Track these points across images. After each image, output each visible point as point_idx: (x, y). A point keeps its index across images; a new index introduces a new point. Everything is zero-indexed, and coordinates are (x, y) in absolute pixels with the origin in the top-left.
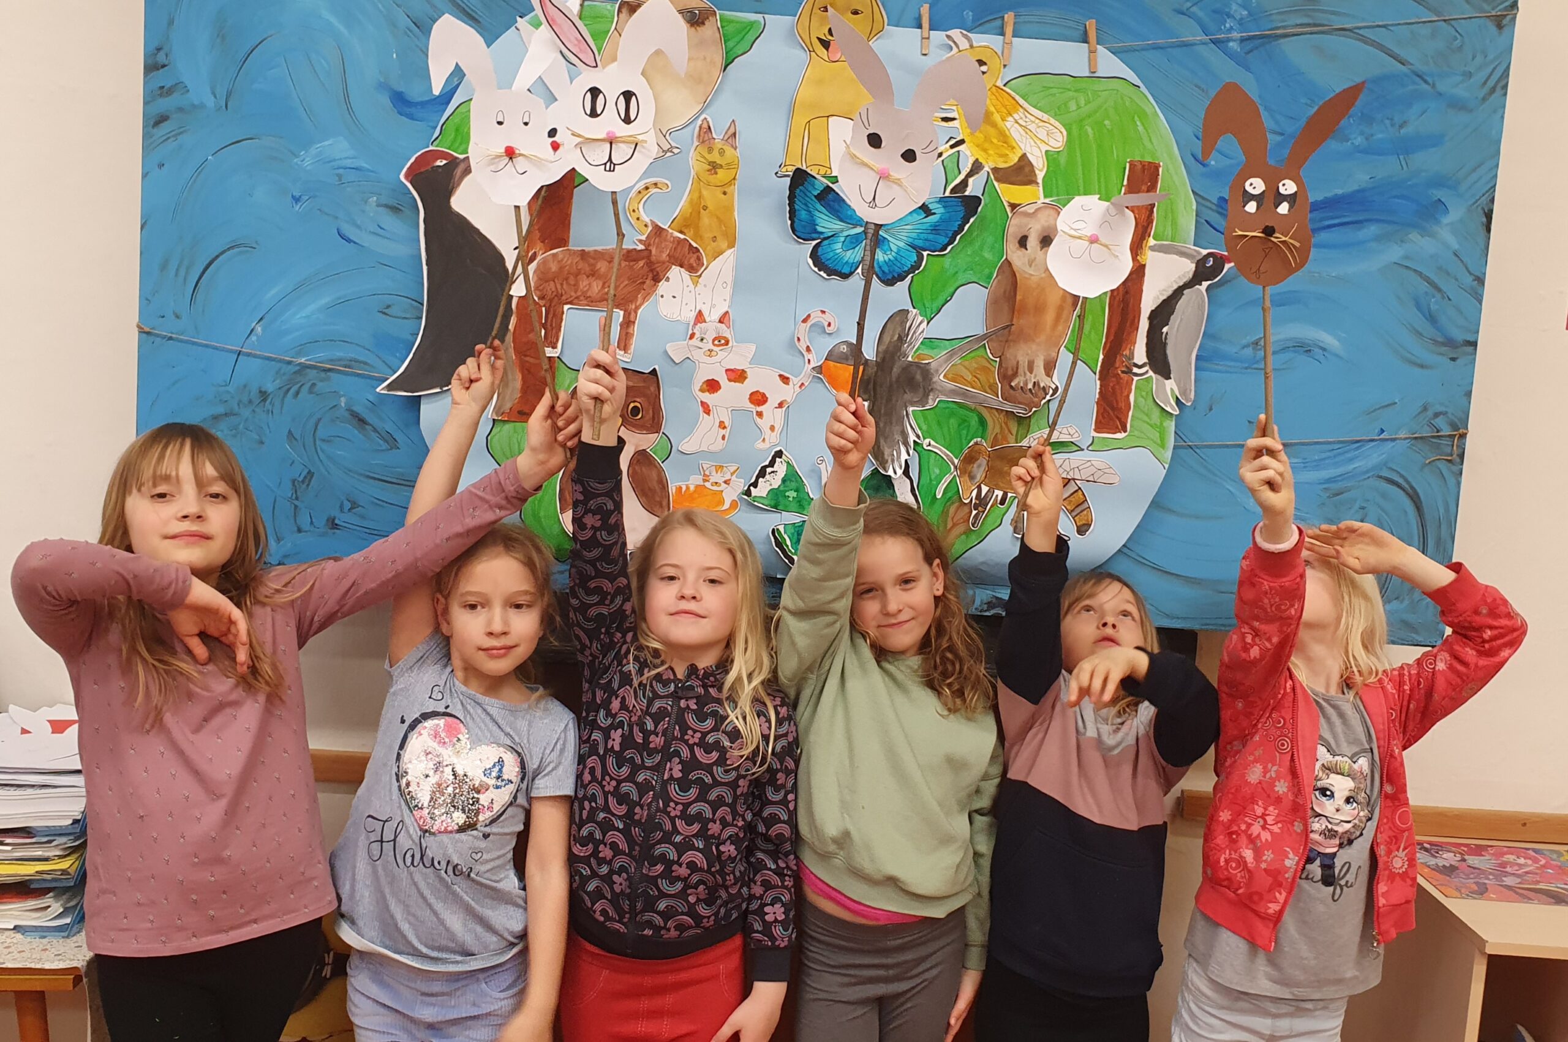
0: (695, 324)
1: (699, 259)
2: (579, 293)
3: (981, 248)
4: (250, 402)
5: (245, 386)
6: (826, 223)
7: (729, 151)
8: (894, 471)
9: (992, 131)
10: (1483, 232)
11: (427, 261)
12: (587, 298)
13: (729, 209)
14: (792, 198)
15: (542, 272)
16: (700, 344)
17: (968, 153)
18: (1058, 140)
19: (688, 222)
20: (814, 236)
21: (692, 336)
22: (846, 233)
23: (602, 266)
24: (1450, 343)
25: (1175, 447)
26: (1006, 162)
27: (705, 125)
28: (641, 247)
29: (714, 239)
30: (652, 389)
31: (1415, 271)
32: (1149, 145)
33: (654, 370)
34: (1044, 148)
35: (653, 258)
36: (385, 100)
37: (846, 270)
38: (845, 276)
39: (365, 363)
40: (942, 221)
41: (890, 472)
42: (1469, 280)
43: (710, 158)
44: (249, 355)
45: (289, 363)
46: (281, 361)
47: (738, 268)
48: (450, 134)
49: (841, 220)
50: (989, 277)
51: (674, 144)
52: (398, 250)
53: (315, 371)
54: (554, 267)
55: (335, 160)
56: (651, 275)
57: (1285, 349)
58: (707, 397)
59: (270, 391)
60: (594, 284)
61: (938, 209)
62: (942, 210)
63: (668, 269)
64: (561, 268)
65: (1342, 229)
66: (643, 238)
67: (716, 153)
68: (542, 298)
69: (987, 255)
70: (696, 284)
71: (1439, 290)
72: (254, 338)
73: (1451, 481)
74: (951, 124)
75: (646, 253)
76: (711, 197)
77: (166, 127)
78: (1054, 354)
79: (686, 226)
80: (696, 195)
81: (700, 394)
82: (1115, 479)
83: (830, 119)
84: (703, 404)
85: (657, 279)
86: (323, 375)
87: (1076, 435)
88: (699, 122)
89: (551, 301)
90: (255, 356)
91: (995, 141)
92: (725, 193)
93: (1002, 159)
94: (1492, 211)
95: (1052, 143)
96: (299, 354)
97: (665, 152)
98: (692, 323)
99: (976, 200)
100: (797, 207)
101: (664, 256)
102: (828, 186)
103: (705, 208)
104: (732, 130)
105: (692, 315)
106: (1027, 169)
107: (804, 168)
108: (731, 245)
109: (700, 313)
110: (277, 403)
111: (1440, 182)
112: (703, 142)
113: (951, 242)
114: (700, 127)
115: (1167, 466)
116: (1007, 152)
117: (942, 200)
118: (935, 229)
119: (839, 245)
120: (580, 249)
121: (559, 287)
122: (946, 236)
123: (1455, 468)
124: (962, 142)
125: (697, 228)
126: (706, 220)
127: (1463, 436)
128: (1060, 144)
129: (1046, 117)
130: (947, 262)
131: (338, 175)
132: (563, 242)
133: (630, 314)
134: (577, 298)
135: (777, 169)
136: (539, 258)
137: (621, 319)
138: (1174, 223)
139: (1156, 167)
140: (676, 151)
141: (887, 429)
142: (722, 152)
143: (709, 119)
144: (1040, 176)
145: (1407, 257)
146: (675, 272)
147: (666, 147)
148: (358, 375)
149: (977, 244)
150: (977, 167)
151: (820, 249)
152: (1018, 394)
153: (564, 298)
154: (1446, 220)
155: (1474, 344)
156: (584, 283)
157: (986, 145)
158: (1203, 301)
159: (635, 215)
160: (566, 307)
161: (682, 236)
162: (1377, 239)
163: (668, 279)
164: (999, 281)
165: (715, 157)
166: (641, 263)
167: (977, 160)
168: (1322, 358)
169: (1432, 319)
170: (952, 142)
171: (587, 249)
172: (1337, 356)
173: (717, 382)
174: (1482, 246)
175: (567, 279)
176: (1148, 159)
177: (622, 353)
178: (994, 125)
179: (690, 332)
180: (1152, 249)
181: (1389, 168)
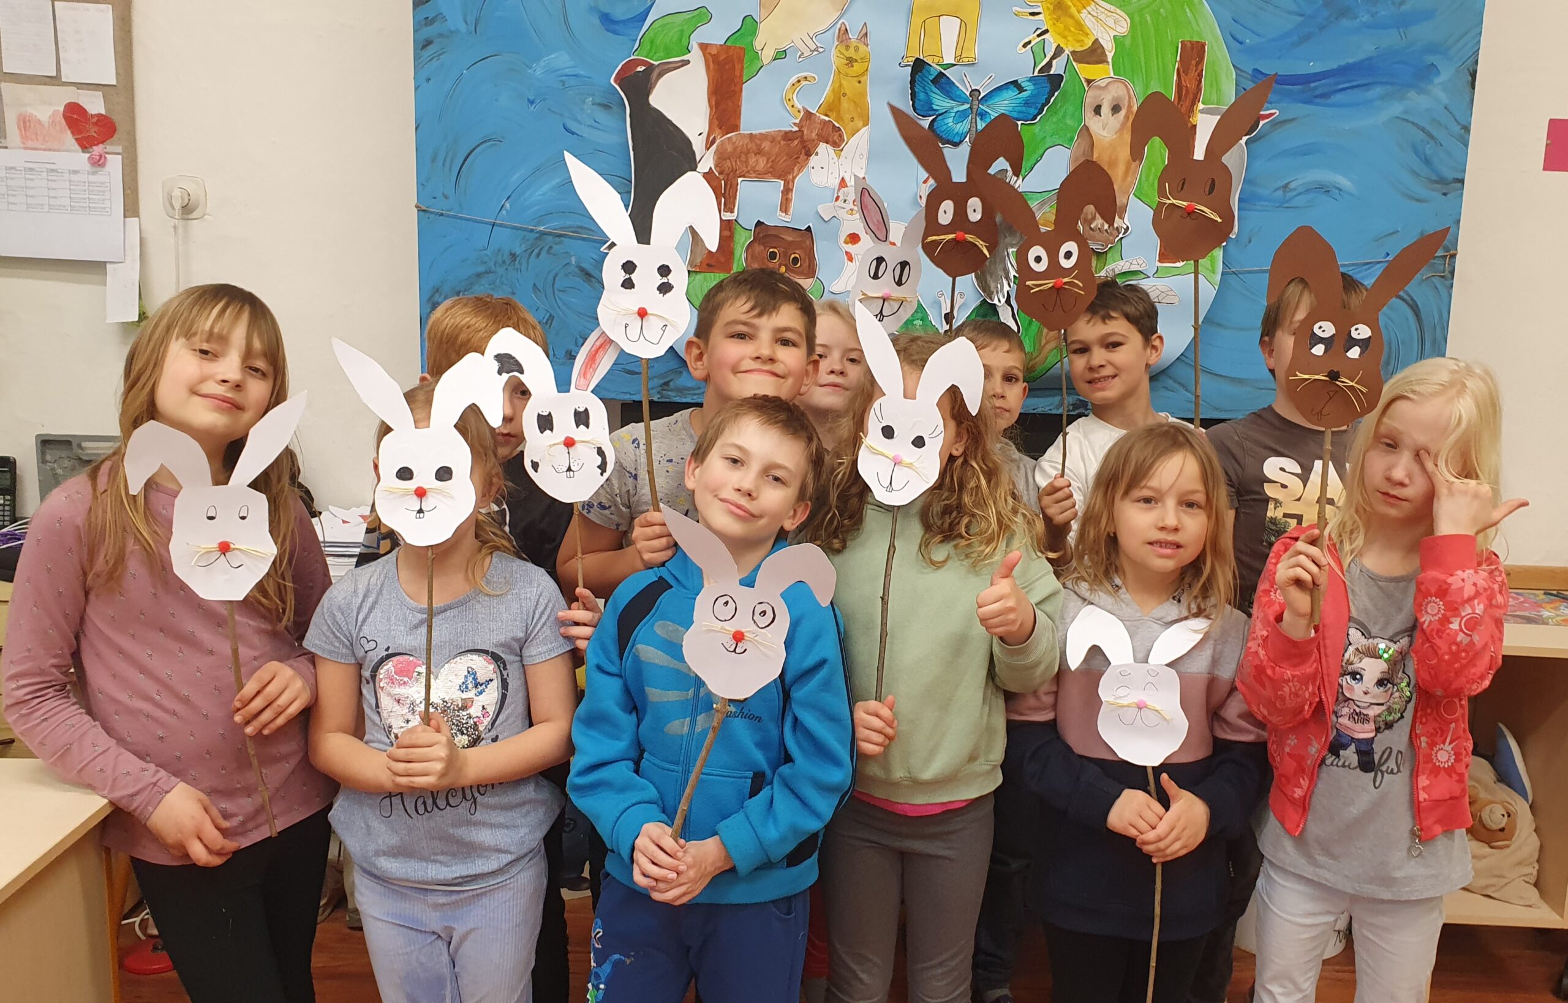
0: (839, 189)
1: (841, 136)
2: (749, 168)
3: (1064, 117)
4: (504, 262)
5: (499, 250)
6: (940, 102)
7: (862, 47)
8: (999, 301)
9: (1070, 21)
10: (1469, 88)
11: (633, 147)
12: (755, 172)
13: (863, 95)
14: (913, 82)
15: (721, 153)
16: (843, 205)
17: (1052, 40)
18: (1123, 27)
19: (831, 107)
20: (931, 113)
21: (837, 198)
22: (955, 110)
23: (766, 145)
24: (1442, 181)
25: (1223, 274)
26: (1082, 46)
27: (843, 28)
28: (796, 129)
29: (852, 120)
30: (808, 242)
31: (1413, 123)
32: (1195, 27)
33: (809, 227)
34: (1113, 33)
35: (805, 137)
36: (596, 21)
37: (957, 140)
38: (956, 145)
39: (590, 230)
40: (1032, 96)
41: (996, 302)
42: (1456, 129)
43: (847, 54)
44: (501, 225)
45: (532, 231)
46: (525, 230)
47: (871, 141)
48: (647, 46)
49: (952, 100)
50: (1071, 139)
51: (819, 45)
52: (610, 139)
53: (551, 237)
54: (729, 148)
55: (559, 70)
56: (803, 151)
57: (1308, 191)
58: (850, 248)
59: (518, 253)
60: (761, 160)
61: (1029, 87)
62: (1032, 87)
63: (816, 146)
64: (735, 149)
65: (1355, 91)
66: (797, 121)
67: (852, 50)
68: (721, 173)
69: (1069, 122)
70: (839, 157)
71: (1432, 137)
72: (504, 212)
73: (1444, 293)
74: (1037, 17)
75: (799, 134)
76: (849, 86)
77: (431, 50)
78: (1125, 201)
79: (831, 110)
80: (837, 85)
81: (844, 245)
82: (1176, 300)
83: (941, 18)
84: (847, 253)
85: (808, 155)
86: (557, 239)
87: (1144, 265)
88: (838, 26)
89: (728, 175)
90: (506, 227)
91: (1072, 29)
92: (859, 82)
93: (1078, 44)
94: (1475, 72)
95: (1119, 29)
96: (539, 224)
97: (813, 51)
98: (837, 188)
99: (1060, 78)
100: (916, 90)
101: (814, 135)
102: (941, 72)
103: (844, 95)
104: (864, 31)
105: (837, 182)
106: (1099, 51)
107: (921, 57)
108: (866, 124)
109: (843, 180)
110: (524, 261)
111: (1433, 49)
112: (842, 41)
113: (1041, 111)
114: (840, 30)
115: (1217, 288)
116: (1083, 38)
117: (1032, 79)
118: (1027, 103)
119: (951, 120)
120: (749, 132)
121: (734, 164)
122: (1036, 108)
123: (1448, 283)
124: (1046, 32)
125: (838, 112)
126: (845, 104)
127: (1453, 256)
128: (1125, 30)
129: (1113, 8)
130: (1036, 129)
131: (561, 81)
132: (736, 128)
133: (788, 183)
134: (748, 172)
135: (900, 61)
136: (718, 141)
137: (782, 188)
138: (1218, 90)
139: (1203, 45)
140: (821, 50)
141: (992, 267)
142: (857, 49)
143: (846, 23)
144: (1110, 56)
145: (1406, 112)
146: (823, 148)
147: (813, 47)
148: (584, 239)
149: (1061, 114)
150: (1059, 51)
151: (935, 124)
152: (1097, 234)
153: (738, 172)
154: (1437, 80)
155: (1462, 181)
156: (752, 160)
157: (1066, 33)
158: (1243, 152)
159: (791, 104)
160: (740, 180)
161: (827, 119)
162: (1382, 98)
163: (817, 154)
164: (1079, 144)
165: (851, 53)
166: (796, 142)
167: (1059, 45)
168: (1338, 197)
169: (1427, 161)
170: (1039, 32)
171: (754, 132)
172: (1349, 193)
173: (858, 235)
174: (1468, 99)
175: (740, 157)
176: (1196, 39)
177: (784, 214)
178: (1072, 17)
179: (836, 195)
180: (1202, 111)
181: (1391, 39)
